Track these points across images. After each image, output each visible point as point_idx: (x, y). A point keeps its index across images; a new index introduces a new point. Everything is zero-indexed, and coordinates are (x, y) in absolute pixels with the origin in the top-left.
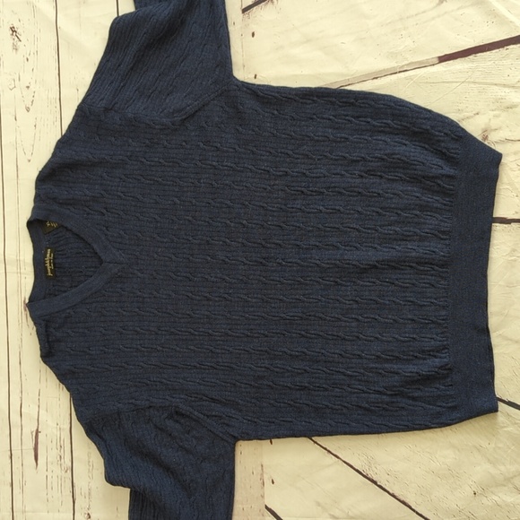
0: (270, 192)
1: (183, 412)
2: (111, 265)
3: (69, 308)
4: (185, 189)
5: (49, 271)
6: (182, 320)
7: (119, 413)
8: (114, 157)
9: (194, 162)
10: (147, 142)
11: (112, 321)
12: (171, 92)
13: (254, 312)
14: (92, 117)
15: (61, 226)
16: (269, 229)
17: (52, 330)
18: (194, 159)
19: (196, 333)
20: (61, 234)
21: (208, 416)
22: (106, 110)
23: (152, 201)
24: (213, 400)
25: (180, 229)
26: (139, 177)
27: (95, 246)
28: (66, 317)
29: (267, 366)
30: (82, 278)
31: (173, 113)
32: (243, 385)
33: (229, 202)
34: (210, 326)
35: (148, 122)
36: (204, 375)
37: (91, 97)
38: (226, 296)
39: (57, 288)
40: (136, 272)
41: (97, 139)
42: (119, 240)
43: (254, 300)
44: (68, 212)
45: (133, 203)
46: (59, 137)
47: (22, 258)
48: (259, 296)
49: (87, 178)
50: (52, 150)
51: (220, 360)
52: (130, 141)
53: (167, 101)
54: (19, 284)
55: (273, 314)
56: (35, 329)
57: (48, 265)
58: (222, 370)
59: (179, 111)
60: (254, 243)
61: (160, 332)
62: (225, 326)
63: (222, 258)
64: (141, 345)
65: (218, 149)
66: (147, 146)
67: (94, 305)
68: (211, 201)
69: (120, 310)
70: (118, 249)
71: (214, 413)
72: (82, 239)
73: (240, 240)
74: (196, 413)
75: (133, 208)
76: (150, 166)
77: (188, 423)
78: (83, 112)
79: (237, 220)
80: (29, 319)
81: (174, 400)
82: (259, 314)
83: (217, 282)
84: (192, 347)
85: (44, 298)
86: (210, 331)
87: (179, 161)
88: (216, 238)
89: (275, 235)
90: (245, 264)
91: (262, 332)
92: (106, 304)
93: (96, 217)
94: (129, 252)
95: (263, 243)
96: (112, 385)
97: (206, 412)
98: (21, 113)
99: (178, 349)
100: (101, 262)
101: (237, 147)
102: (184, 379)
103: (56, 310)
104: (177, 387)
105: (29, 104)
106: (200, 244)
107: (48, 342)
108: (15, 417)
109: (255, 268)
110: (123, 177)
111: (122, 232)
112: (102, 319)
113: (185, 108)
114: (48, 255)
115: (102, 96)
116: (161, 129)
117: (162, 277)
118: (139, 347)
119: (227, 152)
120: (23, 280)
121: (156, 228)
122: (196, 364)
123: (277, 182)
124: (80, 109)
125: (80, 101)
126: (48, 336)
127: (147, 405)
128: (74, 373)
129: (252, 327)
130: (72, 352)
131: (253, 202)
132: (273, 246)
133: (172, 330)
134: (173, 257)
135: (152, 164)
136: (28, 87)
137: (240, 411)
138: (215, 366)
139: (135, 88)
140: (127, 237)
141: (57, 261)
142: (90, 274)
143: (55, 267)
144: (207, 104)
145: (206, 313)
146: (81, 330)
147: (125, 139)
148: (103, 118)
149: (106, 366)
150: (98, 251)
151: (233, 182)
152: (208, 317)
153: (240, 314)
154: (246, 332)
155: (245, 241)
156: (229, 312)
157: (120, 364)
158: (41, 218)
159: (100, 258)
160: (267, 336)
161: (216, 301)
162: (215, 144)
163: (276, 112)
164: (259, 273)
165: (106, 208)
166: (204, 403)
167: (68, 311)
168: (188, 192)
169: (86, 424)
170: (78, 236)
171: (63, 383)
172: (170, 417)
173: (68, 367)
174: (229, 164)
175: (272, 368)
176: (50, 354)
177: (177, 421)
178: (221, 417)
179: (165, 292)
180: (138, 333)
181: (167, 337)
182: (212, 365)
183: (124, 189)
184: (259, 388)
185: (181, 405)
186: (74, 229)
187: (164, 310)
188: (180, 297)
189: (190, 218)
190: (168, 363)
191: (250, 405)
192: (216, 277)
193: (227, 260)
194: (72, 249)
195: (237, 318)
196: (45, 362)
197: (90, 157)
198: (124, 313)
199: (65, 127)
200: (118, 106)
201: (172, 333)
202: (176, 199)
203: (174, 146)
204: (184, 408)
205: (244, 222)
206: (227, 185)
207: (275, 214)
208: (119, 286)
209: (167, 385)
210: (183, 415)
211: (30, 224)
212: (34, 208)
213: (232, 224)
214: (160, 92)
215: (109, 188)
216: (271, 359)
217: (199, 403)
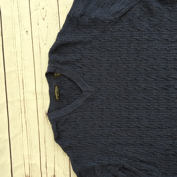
0: (169, 51)
1: (127, 167)
2: (87, 93)
3: (67, 115)
4: (123, 52)
5: (57, 97)
6: (124, 120)
7: (94, 168)
8: (86, 39)
9: (126, 38)
10: (102, 30)
11: (88, 121)
12: (114, 3)
13: (162, 115)
14: (74, 20)
15: (61, 75)
16: (169, 70)
17: (59, 126)
18: (126, 37)
19: (132, 127)
20: (62, 79)
21: (140, 170)
22: (81, 15)
23: (105, 60)
24: (142, 161)
25: (121, 73)
26: (99, 48)
27: (78, 84)
28: (66, 120)
29: (171, 144)
30: (73, 100)
31: (115, 14)
32: (158, 154)
33: (146, 58)
34: (139, 123)
35: (102, 19)
36: (137, 148)
37: (73, 10)
38: (147, 107)
39: (61, 105)
40: (99, 96)
41: (77, 30)
42: (90, 80)
43: (162, 109)
44: (64, 68)
45: (96, 61)
46: (59, 31)
47: (44, 91)
48: (165, 106)
49: (73, 50)
50: (56, 38)
51: (145, 140)
52: (94, 30)
53: (112, 8)
54: (43, 104)
55: (174, 116)
56: (51, 125)
57: (56, 94)
58: (147, 146)
59: (118, 12)
60: (161, 78)
61: (112, 126)
62: (147, 123)
63: (143, 87)
64: (103, 133)
65: (139, 30)
66: (102, 32)
67: (79, 113)
68: (136, 58)
69: (92, 115)
70: (90, 85)
71: (143, 168)
72: (72, 80)
73: (153, 77)
74: (133, 168)
75: (96, 64)
76: (104, 42)
77: (129, 173)
78: (70, 18)
79: (151, 67)
80: (48, 121)
81: (121, 161)
82: (165, 116)
83: (141, 100)
84: (130, 134)
85: (55, 110)
86: (139, 126)
87: (119, 38)
88: (140, 77)
89: (172, 73)
90: (156, 90)
91: (168, 125)
92: (85, 113)
93: (78, 69)
94: (95, 86)
95: (166, 78)
96: (89, 153)
97: (139, 168)
98: (41, 21)
99: (122, 135)
100: (81, 91)
101: (149, 28)
102: (126, 150)
103: (61, 116)
104: (123, 155)
105: (44, 16)
106: (131, 80)
107: (58, 132)
108: (43, 168)
109: (162, 91)
110: (90, 48)
111: (91, 76)
112: (83, 120)
113: (121, 10)
114: (56, 89)
115: (79, 9)
116: (109, 23)
117: (112, 98)
118: (102, 134)
119: (144, 31)
120: (45, 102)
121: (108, 73)
122: (132, 142)
123: (172, 45)
124: (69, 16)
125: (68, 12)
126: (57, 129)
127: (108, 164)
128: (71, 147)
129: (162, 123)
130: (69, 137)
131: (159, 57)
132: (172, 79)
133: (119, 125)
134: (118, 88)
135: (105, 41)
136: (43, 8)
137: (157, 167)
138: (142, 143)
139: (95, 3)
140: (94, 78)
141: (60, 92)
142: (76, 98)
143: (59, 95)
144: (133, 7)
145: (136, 116)
146: (73, 126)
147: (91, 29)
148: (80, 19)
149: (86, 144)
150: (80, 86)
151: (148, 47)
152: (137, 118)
153: (155, 116)
154: (159, 126)
155: (156, 78)
156: (149, 115)
157: (93, 143)
158: (52, 71)
159: (81, 89)
160: (170, 128)
161: (141, 110)
162: (138, 28)
163: (170, 8)
164: (164, 94)
165: (83, 65)
166: (137, 163)
167: (67, 116)
168: (124, 54)
169: (78, 173)
170: (70, 79)
171: (65, 152)
172: (120, 170)
173: (68, 144)
174: (146, 38)
175: (174, 145)
176: (58, 138)
177: (124, 172)
178: (147, 171)
179: (114, 106)
180: (101, 127)
181: (116, 129)
182: (141, 143)
183: (91, 55)
184: (167, 155)
185: (125, 164)
186: (68, 76)
187: (114, 115)
188: (122, 108)
189: (126, 67)
190: (118, 142)
191: (162, 164)
192: (141, 97)
193: (146, 88)
194: (67, 86)
195: (154, 118)
196: (57, 142)
197: (74, 39)
198: (94, 117)
199: (62, 26)
200: (87, 13)
201: (119, 127)
202: (118, 58)
203: (116, 31)
204: (127, 165)
205: (155, 67)
206: (145, 48)
207: (172, 62)
208: (91, 103)
209: (117, 153)
210: (126, 169)
211: (47, 75)
212: (48, 67)
213: (149, 69)
214: (108, 4)
215: (84, 54)
216: (173, 140)
217: (134, 163)
